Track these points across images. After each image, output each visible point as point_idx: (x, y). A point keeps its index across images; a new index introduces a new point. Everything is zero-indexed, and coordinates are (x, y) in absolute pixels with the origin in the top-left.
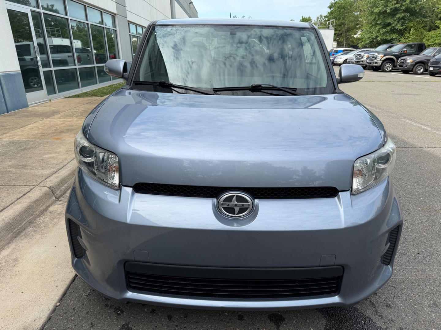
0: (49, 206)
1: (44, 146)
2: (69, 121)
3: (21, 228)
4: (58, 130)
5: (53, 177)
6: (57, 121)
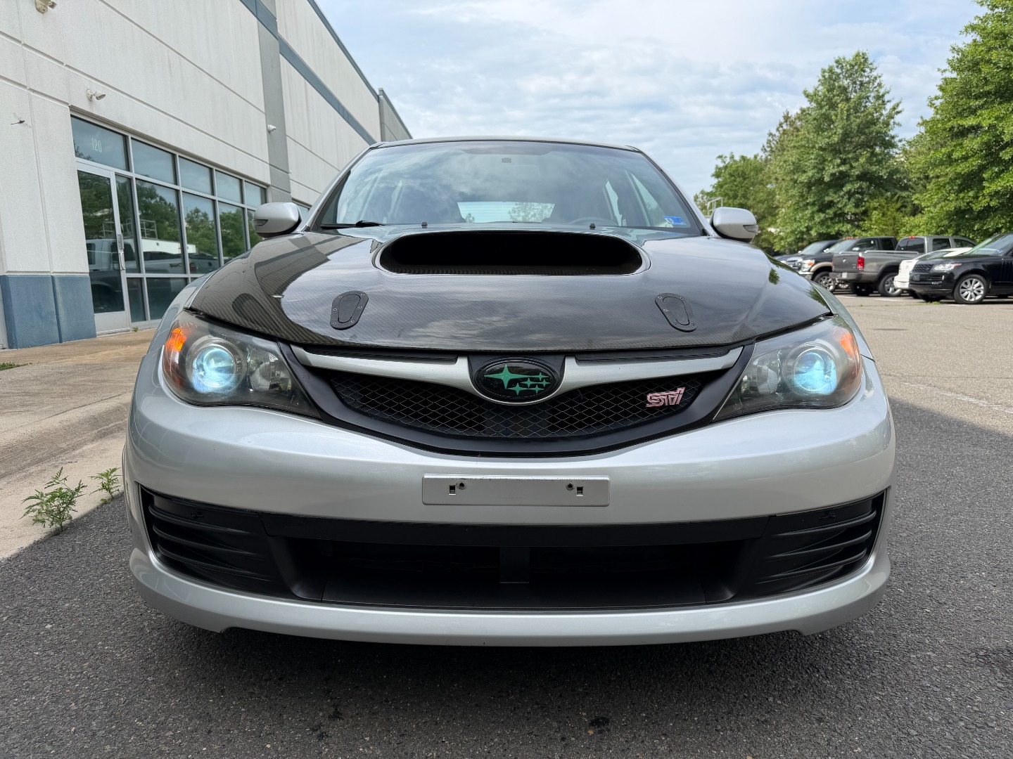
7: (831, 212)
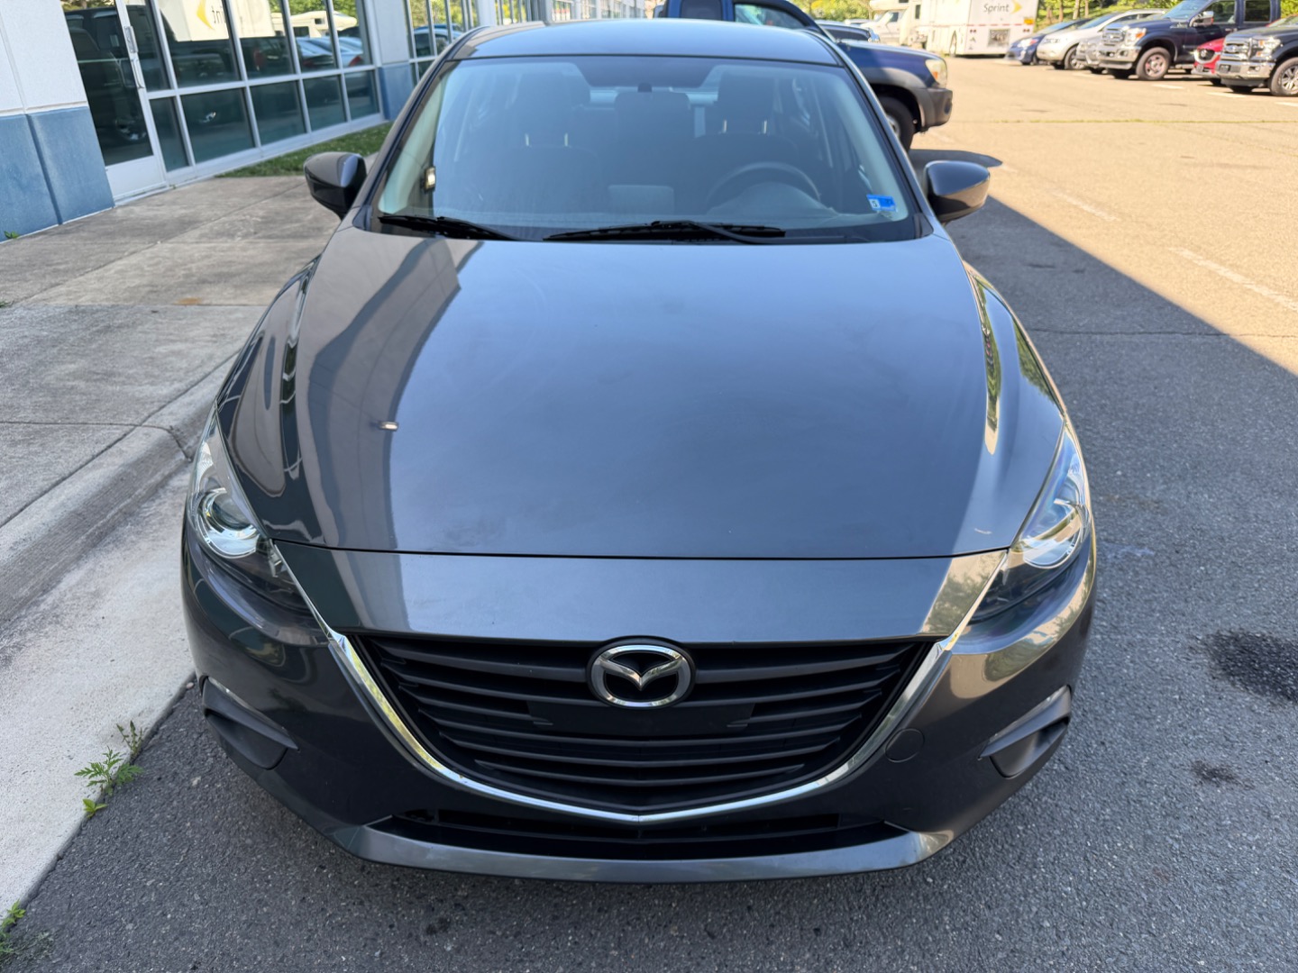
0: (170, 476)
1: (156, 323)
2: (223, 251)
3: (104, 525)
4: (193, 275)
5: (178, 404)
6: (191, 250)
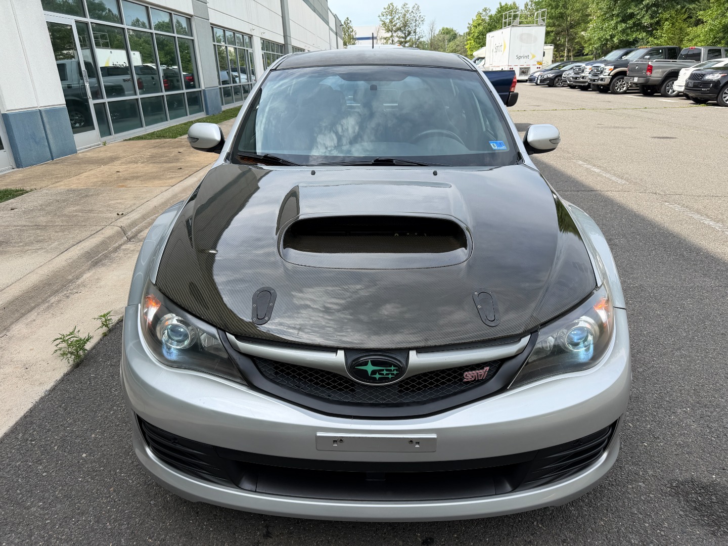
0: (121, 245)
1: (108, 193)
2: (133, 168)
3: (98, 259)
4: (121, 177)
5: (123, 219)
6: (118, 168)
7: (631, 22)
